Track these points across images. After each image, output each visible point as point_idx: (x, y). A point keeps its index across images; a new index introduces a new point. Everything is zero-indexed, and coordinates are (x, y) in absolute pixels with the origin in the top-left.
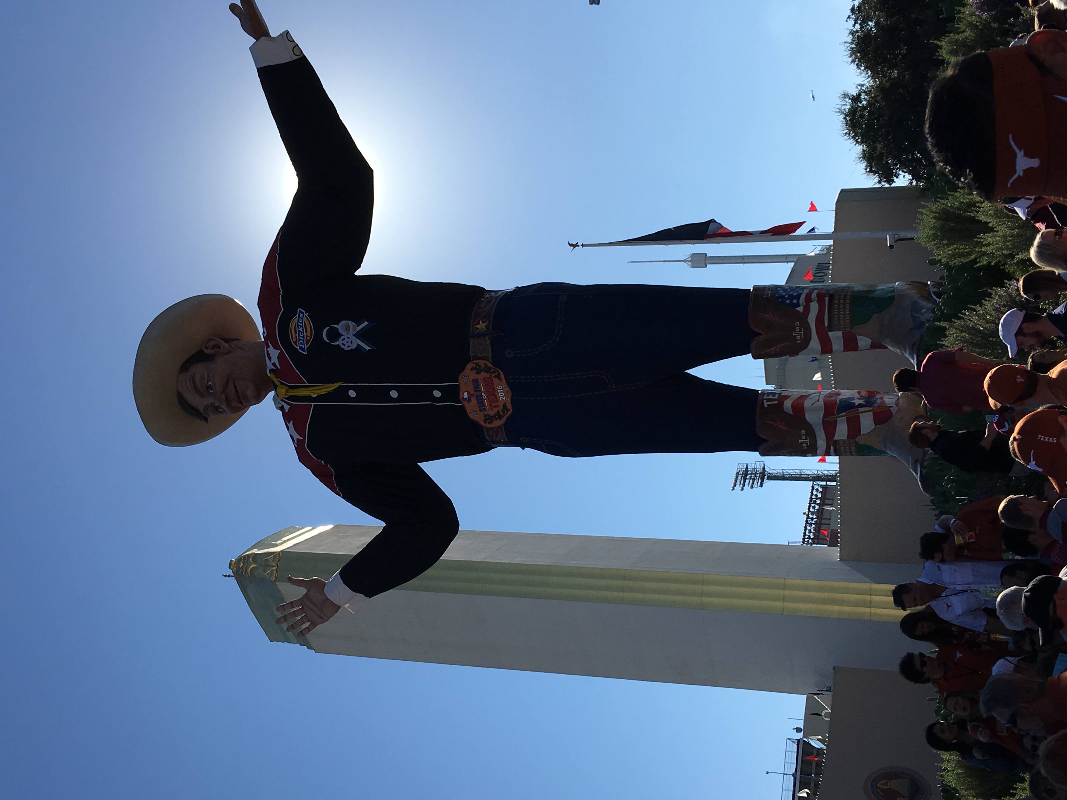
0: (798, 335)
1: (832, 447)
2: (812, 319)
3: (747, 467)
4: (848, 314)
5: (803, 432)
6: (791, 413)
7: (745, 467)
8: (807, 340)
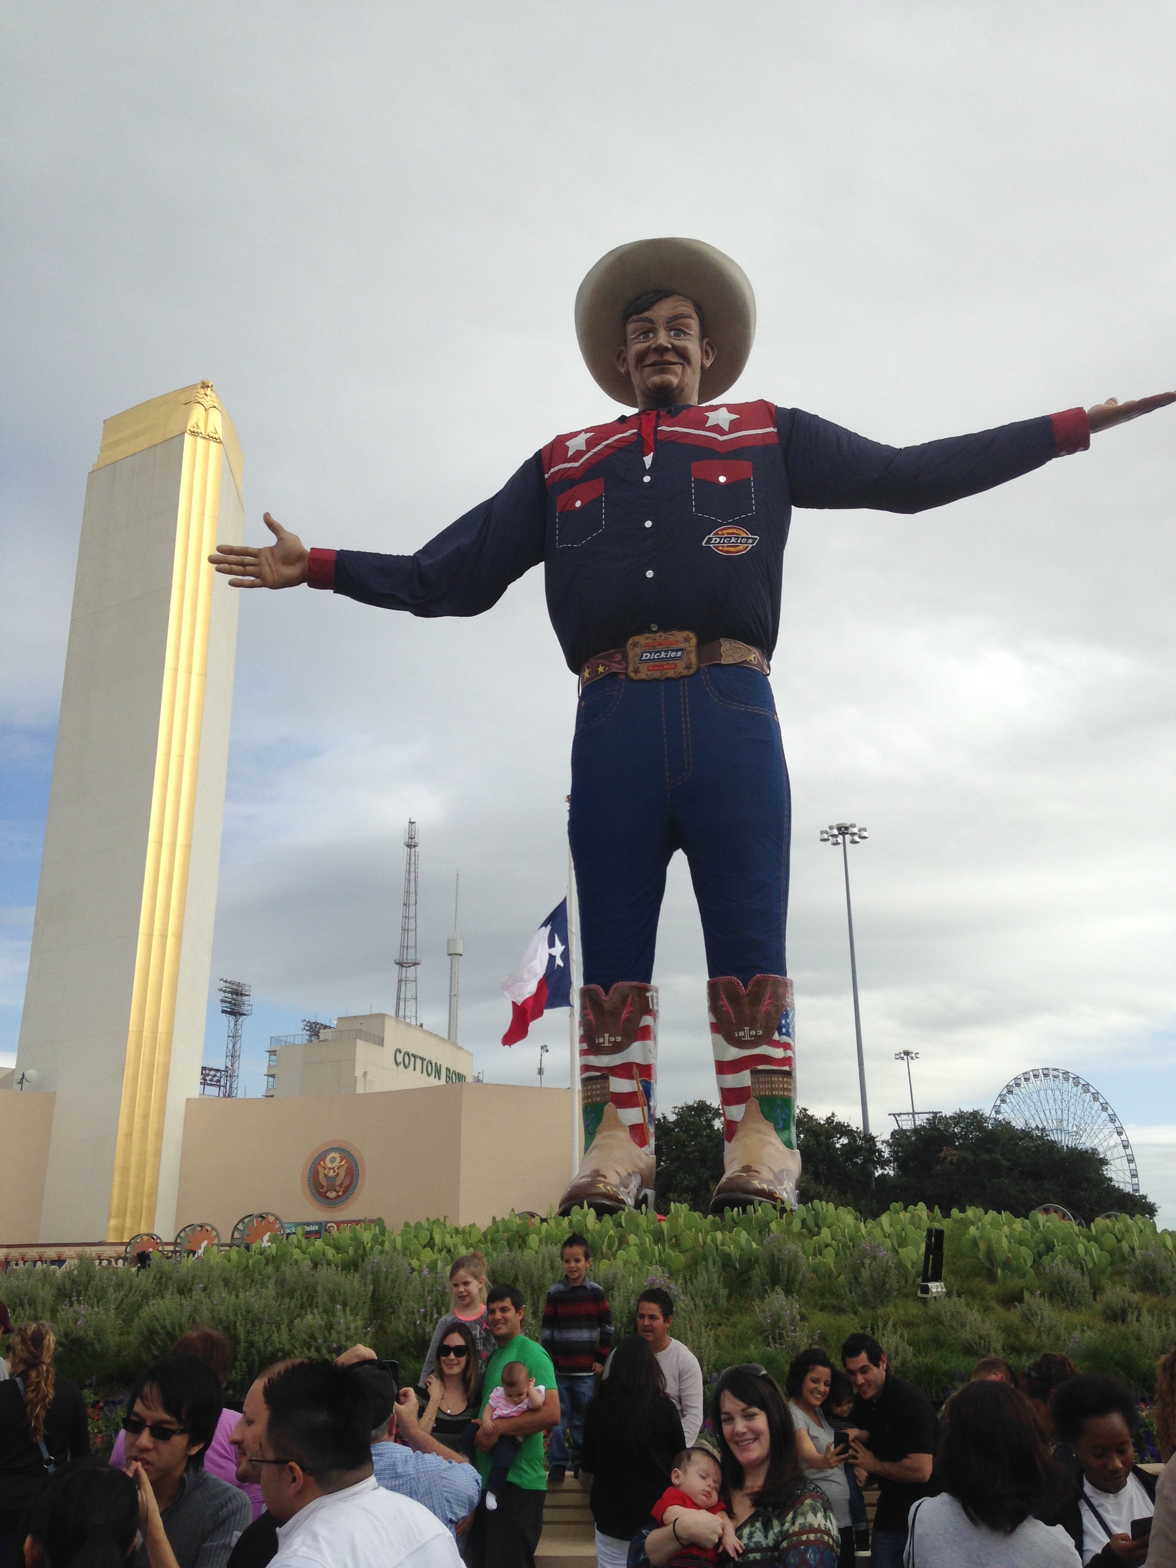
0: (746, 1033)
1: (598, 1074)
2: (764, 1050)
3: (246, 995)
4: (772, 1093)
5: (619, 1039)
6: (641, 1025)
7: (246, 993)
8: (738, 1043)
